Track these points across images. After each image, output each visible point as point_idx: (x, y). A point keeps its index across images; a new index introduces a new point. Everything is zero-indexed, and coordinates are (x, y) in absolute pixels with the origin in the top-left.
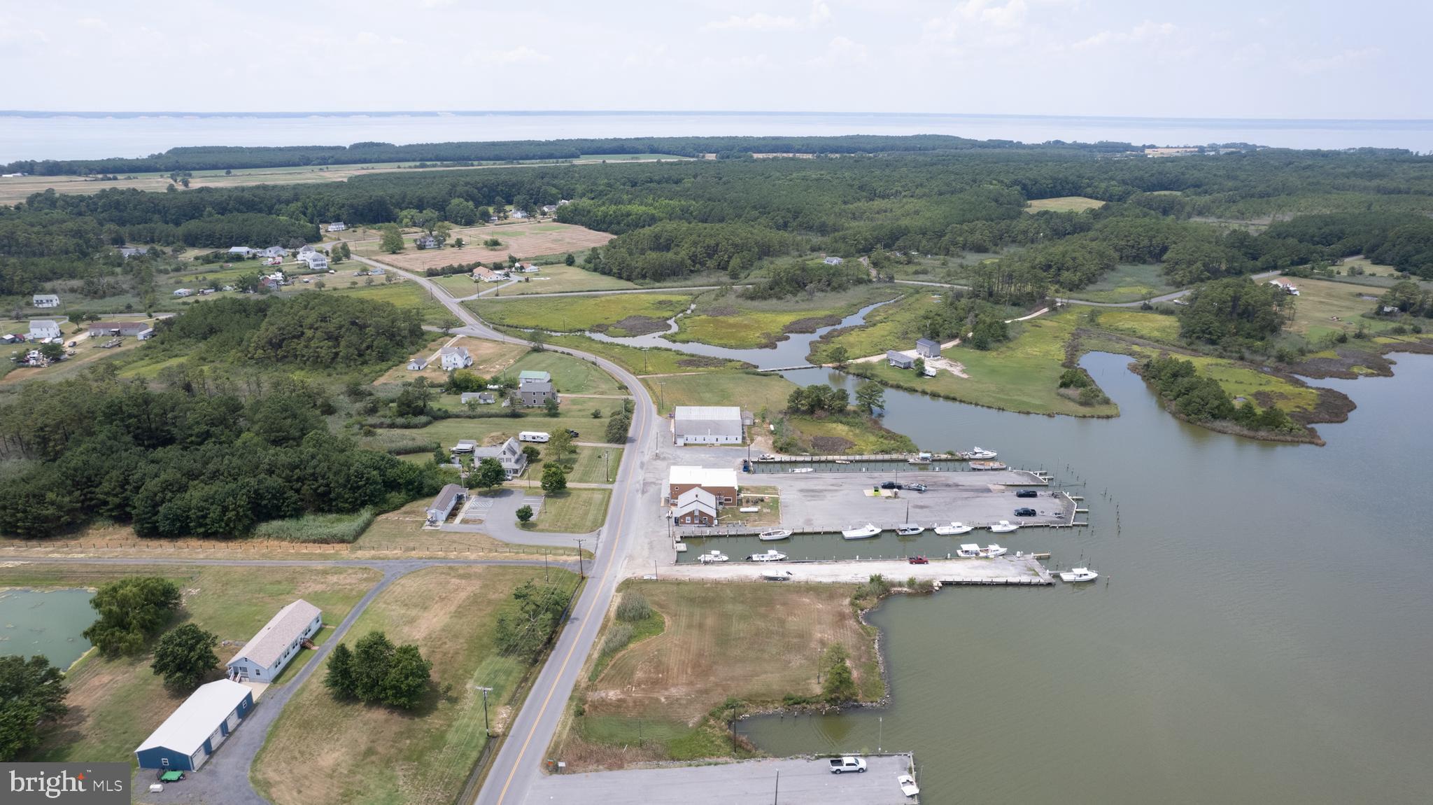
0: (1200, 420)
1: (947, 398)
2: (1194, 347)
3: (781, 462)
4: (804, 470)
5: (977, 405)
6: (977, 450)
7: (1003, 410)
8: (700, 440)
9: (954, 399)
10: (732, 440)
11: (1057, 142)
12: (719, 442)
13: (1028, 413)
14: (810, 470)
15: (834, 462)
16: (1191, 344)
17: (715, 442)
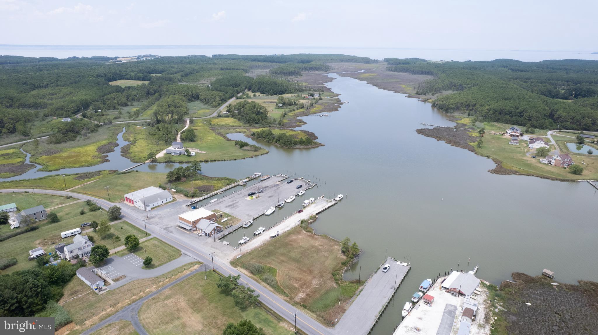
0: (291, 147)
1: (212, 161)
2: (253, 126)
3: (200, 201)
4: (213, 201)
5: (225, 160)
6: (255, 174)
7: (236, 159)
8: (155, 205)
9: (215, 161)
10: (169, 200)
11: (74, 57)
12: (164, 202)
13: (244, 158)
14: (216, 199)
15: (217, 194)
16: (251, 125)
17: (162, 203)
